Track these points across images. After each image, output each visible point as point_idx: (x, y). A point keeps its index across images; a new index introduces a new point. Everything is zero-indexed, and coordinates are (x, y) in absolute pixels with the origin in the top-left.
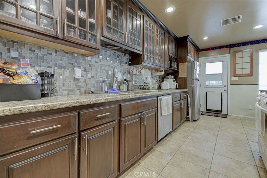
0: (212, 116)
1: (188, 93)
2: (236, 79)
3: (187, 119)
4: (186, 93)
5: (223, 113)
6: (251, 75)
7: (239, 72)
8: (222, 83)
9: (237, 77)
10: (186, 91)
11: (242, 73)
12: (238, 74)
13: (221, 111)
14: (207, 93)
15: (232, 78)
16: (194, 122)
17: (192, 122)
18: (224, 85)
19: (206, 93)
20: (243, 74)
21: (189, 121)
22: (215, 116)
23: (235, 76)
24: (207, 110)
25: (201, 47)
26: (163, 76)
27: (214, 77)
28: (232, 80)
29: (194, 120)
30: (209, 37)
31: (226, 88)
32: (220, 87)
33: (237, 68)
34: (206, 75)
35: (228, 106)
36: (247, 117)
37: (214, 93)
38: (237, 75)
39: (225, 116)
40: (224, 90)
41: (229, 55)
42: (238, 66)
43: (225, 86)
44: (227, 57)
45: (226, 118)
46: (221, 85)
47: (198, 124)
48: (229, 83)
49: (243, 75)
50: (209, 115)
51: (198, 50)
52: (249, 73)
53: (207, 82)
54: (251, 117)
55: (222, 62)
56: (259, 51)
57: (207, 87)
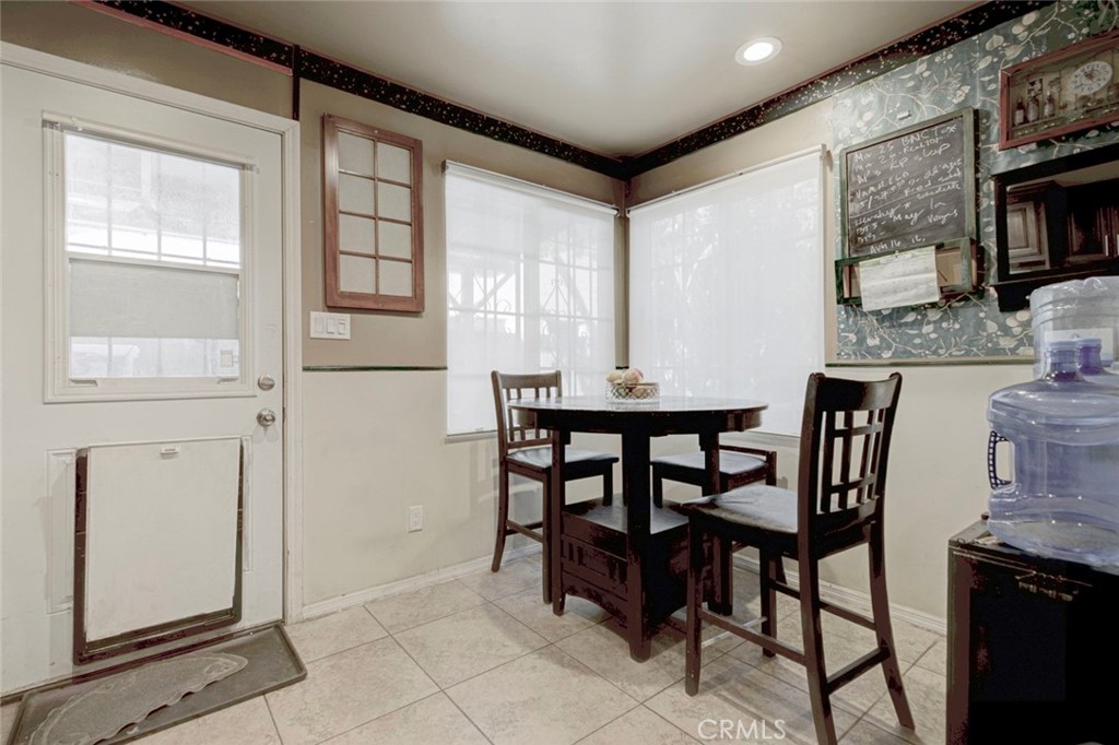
2: (338, 326)
5: (249, 620)
6: (411, 307)
7: (355, 278)
8: (236, 353)
9: (347, 317)
11: (371, 290)
12: (353, 296)
13: (234, 614)
14: (82, 463)
15: (313, 314)
18: (258, 373)
19: (72, 460)
20: (376, 297)
23: (331, 308)
24: (84, 650)
28: (313, 335)
31: (269, 402)
32: (224, 389)
33: (342, 248)
34: (76, 260)
35: (290, 547)
36: (399, 588)
37: (165, 456)
38: (344, 295)
40: (261, 419)
41: (292, 127)
42: (352, 234)
43: (266, 385)
44: (277, 135)
46: (234, 372)
48: (296, 361)
49: (380, 306)
50: (129, 737)
52: (407, 292)
53: (78, 346)
54: (422, 582)
55: (234, 173)
56: (451, 167)
57: (88, 392)
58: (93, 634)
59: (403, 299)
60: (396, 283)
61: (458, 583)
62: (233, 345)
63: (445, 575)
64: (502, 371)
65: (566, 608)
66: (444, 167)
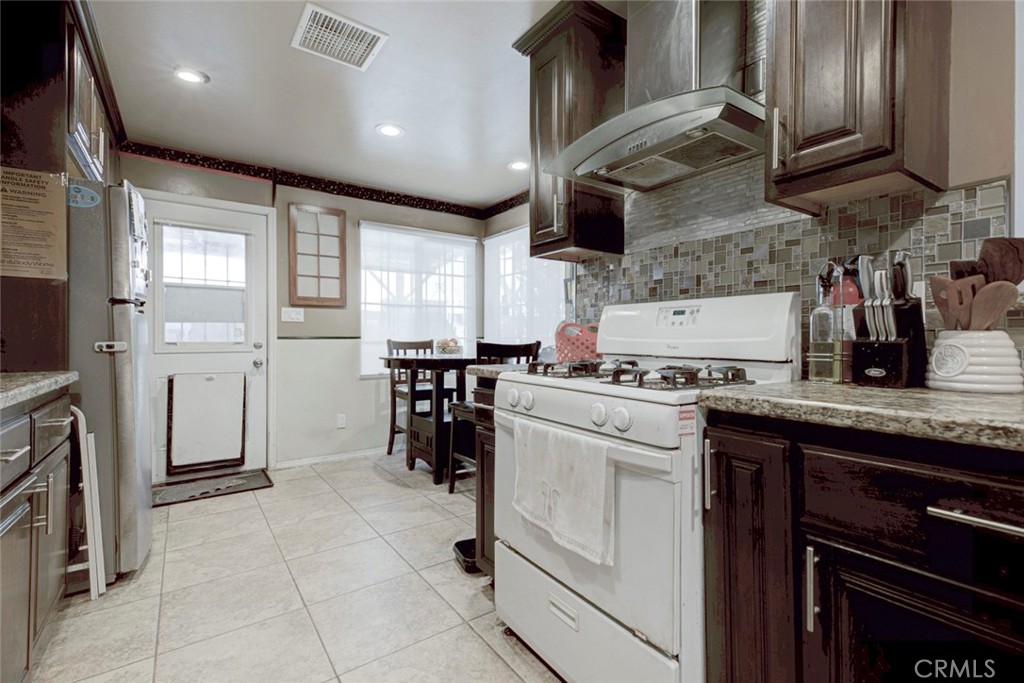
0: (205, 496)
1: (76, 400)
2: (297, 315)
4: (66, 400)
5: (248, 466)
6: (339, 304)
7: (306, 288)
8: (243, 329)
9: (302, 310)
10: (63, 393)
11: (316, 295)
12: (305, 299)
13: (241, 461)
14: (171, 382)
15: (283, 309)
17: (114, 590)
18: (254, 340)
19: (166, 381)
20: (318, 299)
21: (88, 591)
22: (219, 493)
23: (293, 305)
24: (171, 470)
27: (205, 301)
28: (283, 320)
29: (124, 570)
30: (207, 79)
31: (260, 355)
32: (237, 348)
33: (299, 273)
34: (168, 286)
35: (270, 431)
36: (331, 458)
37: (209, 379)
38: (300, 298)
39: (263, 479)
40: (255, 364)
41: (272, 212)
42: (305, 265)
43: (257, 346)
44: (263, 217)
45: (271, 486)
46: (241, 339)
48: (274, 334)
49: (320, 304)
50: (193, 499)
51: (118, 140)
52: (336, 295)
53: (168, 326)
54: (344, 457)
55: (243, 237)
56: (363, 224)
57: (172, 349)
58: (175, 462)
59: (335, 300)
60: (331, 290)
61: (366, 458)
62: (241, 326)
63: (359, 454)
64: (393, 339)
65: (416, 466)
66: (359, 224)
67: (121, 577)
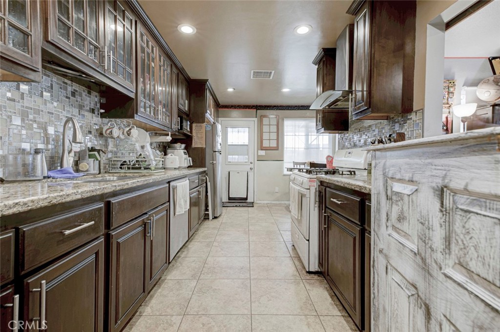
0: (236, 206)
1: (207, 174)
2: (262, 153)
3: (206, 217)
4: (205, 174)
5: (249, 201)
6: (277, 149)
7: (266, 144)
9: (264, 151)
10: (205, 171)
11: (268, 146)
12: (265, 147)
13: (246, 199)
14: (229, 173)
15: (259, 151)
16: (215, 220)
17: (214, 220)
18: (250, 161)
20: (270, 147)
21: (209, 219)
22: (240, 206)
23: (262, 150)
24: (230, 199)
25: (221, 101)
26: (164, 144)
27: (238, 149)
28: (259, 154)
29: (216, 216)
30: (234, 89)
31: (252, 166)
32: (246, 163)
33: (263, 139)
34: (229, 145)
35: (255, 190)
36: (273, 202)
37: (238, 173)
39: (252, 205)
40: (251, 168)
41: (256, 119)
42: (265, 136)
43: (251, 163)
44: (253, 121)
45: (253, 207)
46: (247, 161)
47: (221, 221)
48: (256, 159)
49: (270, 149)
50: (233, 207)
51: (218, 106)
52: (275, 145)
53: (229, 156)
54: (277, 202)
55: (248, 129)
56: (285, 120)
57: (230, 164)
58: (230, 196)
59: (275, 147)
60: (273, 144)
61: (285, 204)
62: (247, 157)
63: (283, 202)
64: (295, 161)
66: (283, 120)
67: (215, 218)
